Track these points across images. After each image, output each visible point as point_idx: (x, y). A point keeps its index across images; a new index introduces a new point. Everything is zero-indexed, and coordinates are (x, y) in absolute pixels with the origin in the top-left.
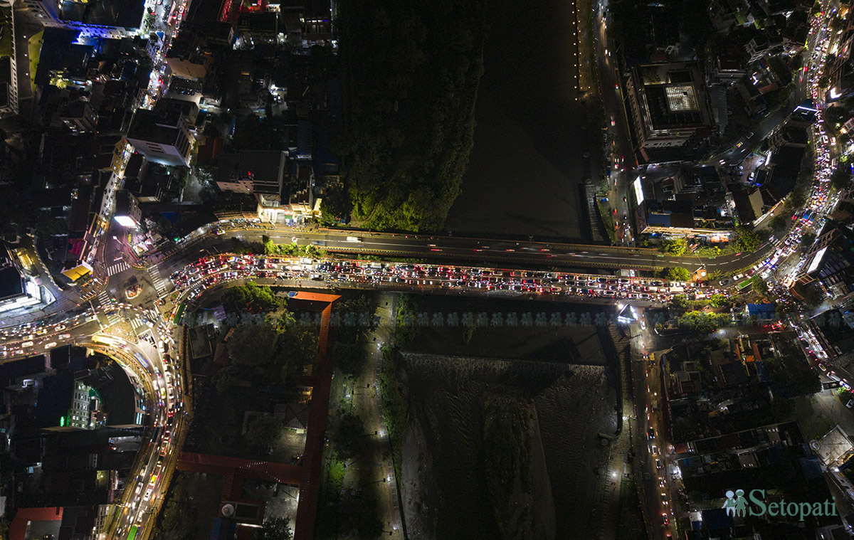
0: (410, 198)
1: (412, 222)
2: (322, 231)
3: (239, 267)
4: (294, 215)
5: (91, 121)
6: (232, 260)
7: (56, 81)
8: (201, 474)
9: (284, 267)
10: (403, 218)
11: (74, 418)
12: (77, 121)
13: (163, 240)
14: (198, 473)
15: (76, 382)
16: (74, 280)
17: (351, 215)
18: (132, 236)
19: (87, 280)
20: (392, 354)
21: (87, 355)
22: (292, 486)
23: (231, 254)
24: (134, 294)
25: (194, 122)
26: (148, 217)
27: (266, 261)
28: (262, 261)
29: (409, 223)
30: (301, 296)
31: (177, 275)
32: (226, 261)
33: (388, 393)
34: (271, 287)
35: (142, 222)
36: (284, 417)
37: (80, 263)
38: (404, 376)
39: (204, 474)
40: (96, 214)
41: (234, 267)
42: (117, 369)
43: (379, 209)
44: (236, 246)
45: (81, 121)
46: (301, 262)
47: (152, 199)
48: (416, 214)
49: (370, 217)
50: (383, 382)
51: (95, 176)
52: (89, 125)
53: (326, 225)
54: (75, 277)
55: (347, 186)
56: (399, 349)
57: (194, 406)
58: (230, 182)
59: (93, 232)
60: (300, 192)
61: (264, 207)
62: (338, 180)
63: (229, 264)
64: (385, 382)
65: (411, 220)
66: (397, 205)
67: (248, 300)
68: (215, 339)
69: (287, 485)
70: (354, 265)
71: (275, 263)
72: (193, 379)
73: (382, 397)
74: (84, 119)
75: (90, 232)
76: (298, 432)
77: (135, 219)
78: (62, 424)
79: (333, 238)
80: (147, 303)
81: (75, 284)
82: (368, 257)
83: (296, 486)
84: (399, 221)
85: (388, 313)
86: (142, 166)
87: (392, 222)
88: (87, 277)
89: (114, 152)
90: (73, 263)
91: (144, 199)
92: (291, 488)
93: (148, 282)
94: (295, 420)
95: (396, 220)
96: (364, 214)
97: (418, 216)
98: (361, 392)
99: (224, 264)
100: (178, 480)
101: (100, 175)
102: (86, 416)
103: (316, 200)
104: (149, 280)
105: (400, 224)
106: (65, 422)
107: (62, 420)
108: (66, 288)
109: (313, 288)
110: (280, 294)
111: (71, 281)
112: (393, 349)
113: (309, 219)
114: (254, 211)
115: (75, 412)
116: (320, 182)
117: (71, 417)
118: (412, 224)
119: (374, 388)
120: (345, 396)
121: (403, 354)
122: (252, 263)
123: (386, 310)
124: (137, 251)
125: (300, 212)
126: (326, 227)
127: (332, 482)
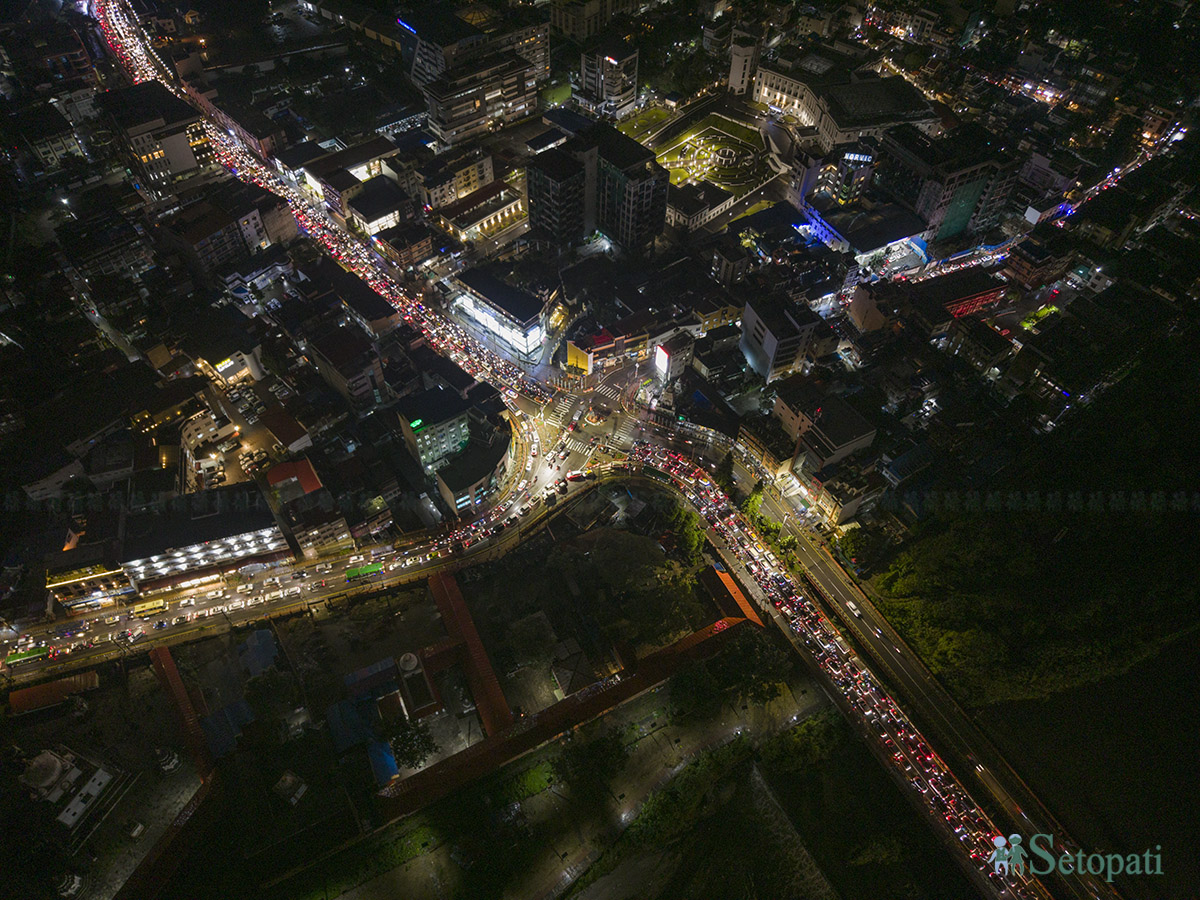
0: (967, 633)
1: (940, 658)
2: (823, 553)
3: (703, 493)
4: (813, 509)
5: (734, 276)
6: (705, 483)
7: (746, 238)
8: (438, 611)
9: (743, 539)
10: (934, 644)
11: (427, 437)
12: (724, 263)
13: (670, 408)
14: (435, 607)
15: (466, 416)
16: (568, 364)
17: (874, 576)
18: (651, 383)
19: (576, 373)
20: (745, 753)
21: (501, 414)
22: (483, 730)
23: (710, 477)
24: (594, 420)
25: (818, 356)
26: (683, 381)
27: (732, 516)
28: (729, 512)
29: (935, 655)
30: (725, 578)
31: (644, 444)
32: (698, 478)
33: (686, 780)
34: (707, 540)
35: (673, 380)
36: (563, 658)
37: (589, 352)
38: (727, 794)
39: (439, 615)
40: (647, 335)
41: (698, 489)
42: (503, 445)
43: (914, 605)
44: (724, 474)
45: (728, 265)
46: (766, 553)
47: (704, 371)
48: (955, 656)
49: (893, 600)
50: (696, 764)
51: (686, 313)
52: (729, 276)
53: (834, 551)
54: (571, 361)
55: (904, 547)
56: (759, 759)
57: (513, 550)
58: (790, 407)
59: (628, 346)
60: (847, 486)
61: (793, 471)
62: (901, 532)
63: (697, 482)
64: (699, 768)
65: (940, 654)
66: (942, 623)
67: (672, 526)
68: (603, 524)
69: (481, 722)
70: (818, 618)
71: (739, 527)
72: (543, 530)
73: (676, 778)
74: (731, 267)
75: (625, 341)
76: (556, 692)
77: (670, 368)
78: (414, 425)
79: (827, 570)
80: (593, 439)
81: (565, 369)
82: (843, 629)
83: (485, 735)
84: (924, 641)
85: (792, 710)
86: (729, 338)
87: (914, 632)
88: (579, 371)
89: (722, 309)
90: (584, 345)
91: (697, 363)
92: (479, 730)
93: (615, 424)
94: (569, 674)
95: (922, 636)
96: (890, 589)
97: (955, 660)
98: (661, 744)
99: (693, 478)
100: (417, 591)
101: (690, 316)
102: (437, 454)
103: (853, 521)
104: (618, 424)
105: (922, 643)
106: (418, 427)
107: (418, 422)
108: (555, 365)
109: (745, 588)
110: (708, 558)
111: (565, 361)
112: (750, 749)
113: (825, 529)
114: (779, 458)
115: (433, 435)
116: (879, 512)
117: (426, 432)
118: (937, 660)
119: (677, 758)
120: (641, 723)
121: (755, 771)
122: (718, 503)
123: (795, 705)
124: (640, 396)
125: (822, 512)
126: (832, 553)
127: (519, 782)
